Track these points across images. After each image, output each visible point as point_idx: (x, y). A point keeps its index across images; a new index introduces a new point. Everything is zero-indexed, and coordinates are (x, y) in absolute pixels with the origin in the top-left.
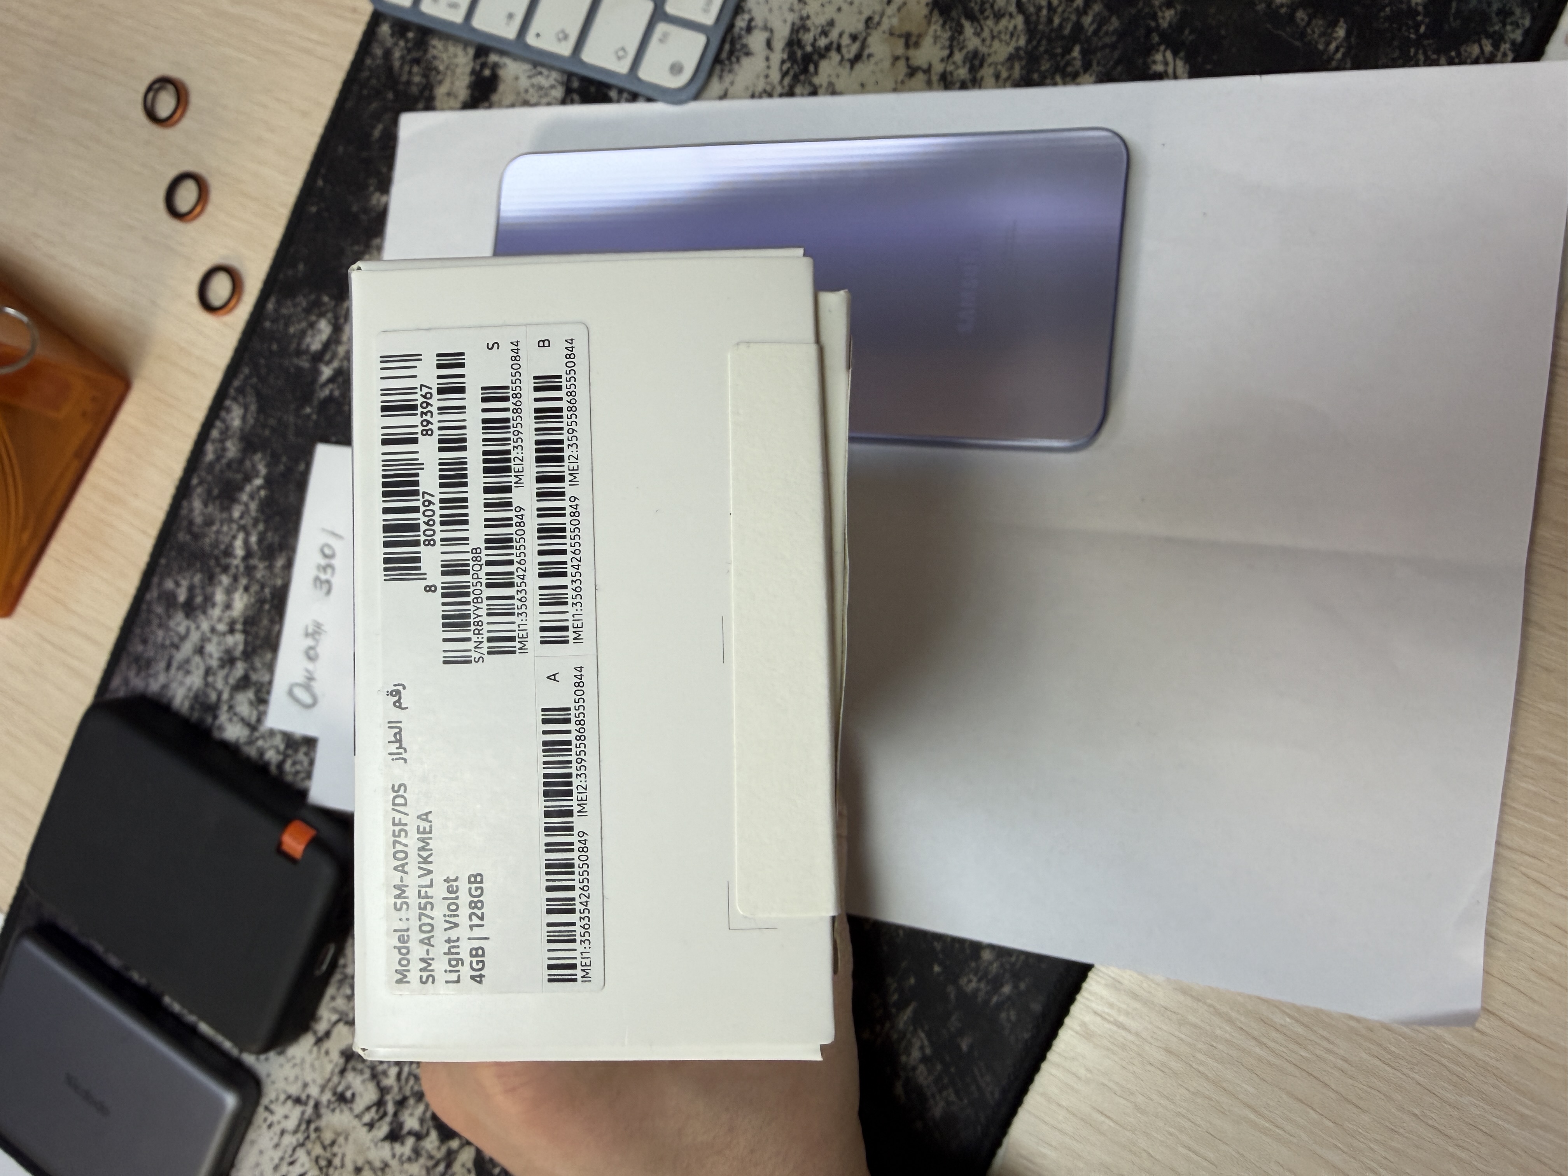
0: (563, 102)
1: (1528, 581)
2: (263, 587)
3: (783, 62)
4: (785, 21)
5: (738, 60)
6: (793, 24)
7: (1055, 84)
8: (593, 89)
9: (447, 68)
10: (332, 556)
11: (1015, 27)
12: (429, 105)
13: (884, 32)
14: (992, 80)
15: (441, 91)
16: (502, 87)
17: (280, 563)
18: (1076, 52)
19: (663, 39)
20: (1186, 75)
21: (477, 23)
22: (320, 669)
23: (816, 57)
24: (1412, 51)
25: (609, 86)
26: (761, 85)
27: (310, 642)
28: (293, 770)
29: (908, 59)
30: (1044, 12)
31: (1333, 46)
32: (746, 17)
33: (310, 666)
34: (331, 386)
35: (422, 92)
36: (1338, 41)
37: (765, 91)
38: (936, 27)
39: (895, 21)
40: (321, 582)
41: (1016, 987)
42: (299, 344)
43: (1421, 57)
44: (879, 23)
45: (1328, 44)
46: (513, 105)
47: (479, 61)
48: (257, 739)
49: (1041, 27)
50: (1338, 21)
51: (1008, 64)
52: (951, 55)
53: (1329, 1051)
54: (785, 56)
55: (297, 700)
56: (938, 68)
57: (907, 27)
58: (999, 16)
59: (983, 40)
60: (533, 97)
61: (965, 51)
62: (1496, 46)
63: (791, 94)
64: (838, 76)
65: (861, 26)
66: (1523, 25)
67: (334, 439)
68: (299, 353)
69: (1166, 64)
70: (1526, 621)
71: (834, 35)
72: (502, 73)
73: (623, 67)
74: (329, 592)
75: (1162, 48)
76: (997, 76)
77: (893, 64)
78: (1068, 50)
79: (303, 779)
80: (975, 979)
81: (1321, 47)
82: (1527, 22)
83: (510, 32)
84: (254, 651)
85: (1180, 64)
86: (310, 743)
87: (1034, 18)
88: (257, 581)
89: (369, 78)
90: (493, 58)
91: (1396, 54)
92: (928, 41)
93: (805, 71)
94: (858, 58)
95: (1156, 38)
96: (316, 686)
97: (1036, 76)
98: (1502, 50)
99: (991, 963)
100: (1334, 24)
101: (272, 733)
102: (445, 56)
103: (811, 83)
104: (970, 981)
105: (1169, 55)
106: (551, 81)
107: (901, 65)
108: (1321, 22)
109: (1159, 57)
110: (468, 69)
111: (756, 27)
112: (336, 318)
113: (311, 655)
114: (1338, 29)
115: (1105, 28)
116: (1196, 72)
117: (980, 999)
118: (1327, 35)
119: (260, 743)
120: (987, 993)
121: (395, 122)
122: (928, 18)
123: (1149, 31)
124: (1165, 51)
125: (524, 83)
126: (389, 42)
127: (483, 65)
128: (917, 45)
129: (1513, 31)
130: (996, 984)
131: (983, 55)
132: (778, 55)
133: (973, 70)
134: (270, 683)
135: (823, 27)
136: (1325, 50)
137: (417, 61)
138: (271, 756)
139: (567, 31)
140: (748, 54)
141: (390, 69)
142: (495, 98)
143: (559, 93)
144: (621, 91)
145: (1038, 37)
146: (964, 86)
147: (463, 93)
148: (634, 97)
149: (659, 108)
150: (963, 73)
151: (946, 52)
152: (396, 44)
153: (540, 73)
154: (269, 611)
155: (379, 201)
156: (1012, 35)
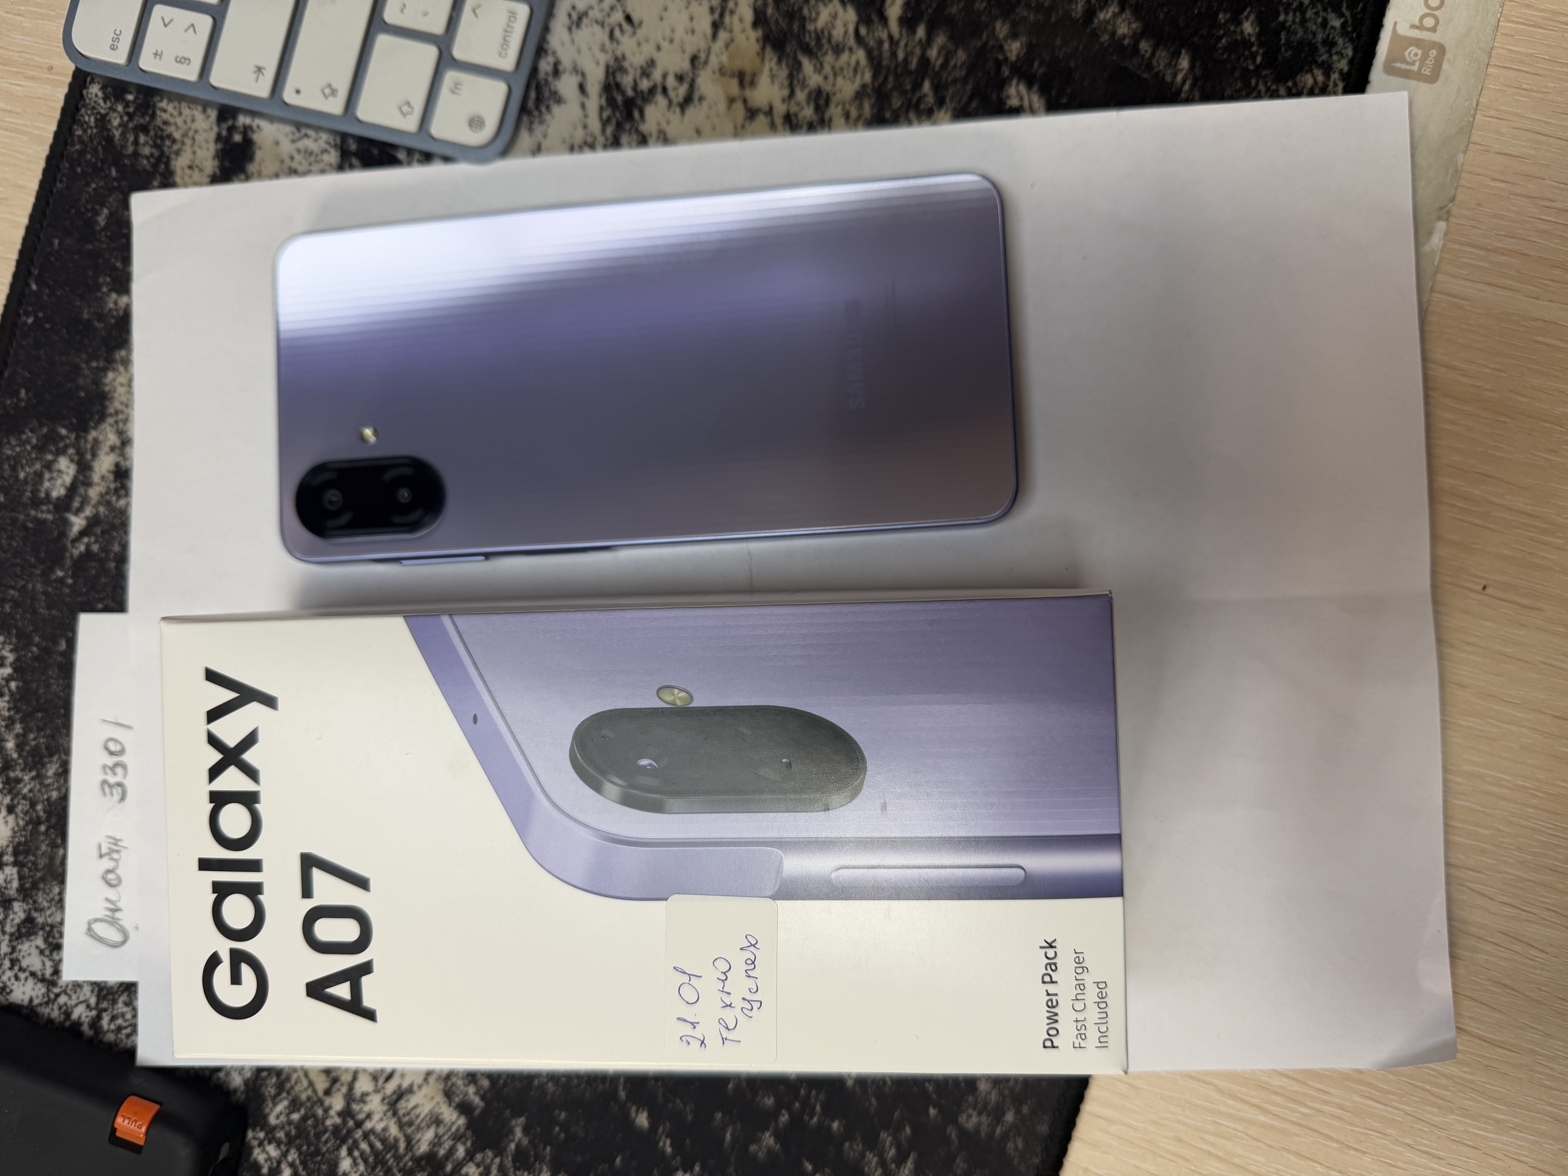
0: (341, 167)
1: (1435, 602)
2: (33, 804)
3: (601, 109)
4: (598, 63)
5: (548, 108)
6: (608, 67)
7: (910, 123)
8: (376, 152)
9: (185, 135)
10: (122, 752)
11: (858, 63)
12: (167, 182)
13: (714, 72)
14: (842, 121)
15: (179, 164)
16: (259, 155)
17: (51, 770)
18: (927, 86)
19: (455, 89)
20: (1042, 109)
21: (217, 78)
22: (126, 897)
23: (639, 102)
24: (1253, 81)
25: (394, 147)
26: (579, 135)
27: (106, 864)
28: (112, 1027)
29: (745, 101)
30: (886, 46)
31: (1179, 78)
32: (551, 59)
33: (112, 894)
34: (86, 540)
35: (155, 166)
36: (1184, 72)
37: (586, 143)
38: (771, 61)
39: (725, 59)
40: (111, 786)
41: (1018, 1112)
42: (35, 491)
43: (1262, 87)
44: (706, 62)
45: (1175, 75)
46: (277, 176)
47: (224, 126)
48: (57, 996)
49: (885, 63)
50: (1180, 53)
51: (857, 102)
52: (792, 94)
53: (1326, 1103)
54: (603, 102)
55: (101, 940)
56: (780, 109)
57: (738, 64)
58: (838, 50)
59: (826, 78)
60: (300, 162)
61: (806, 91)
62: (1327, 75)
63: (615, 143)
64: (668, 122)
65: (686, 65)
66: (1347, 55)
67: (100, 606)
68: (36, 503)
69: (1021, 99)
70: (1439, 641)
71: (657, 75)
72: (256, 137)
73: (410, 124)
74: (123, 798)
75: (1014, 82)
76: (847, 116)
77: (729, 107)
78: (917, 86)
79: (128, 1036)
80: (975, 1114)
81: (1168, 79)
82: (1350, 52)
83: (261, 89)
84: (35, 886)
85: (1035, 98)
86: (130, 988)
87: (876, 53)
88: (24, 797)
89: (82, 153)
90: (243, 120)
91: (1239, 85)
92: (764, 79)
93: (629, 116)
94: (688, 100)
95: (1006, 71)
96: (126, 919)
97: (888, 115)
98: (1332, 79)
99: (989, 1093)
100: (1176, 55)
101: (77, 986)
102: (179, 120)
103: (637, 131)
104: (970, 1116)
105: (1022, 88)
106: (322, 144)
107: (739, 107)
108: (1164, 54)
109: (1012, 91)
110: (212, 136)
111: (565, 71)
112: (80, 453)
113: (111, 880)
114: (1180, 61)
115: (952, 63)
116: (1054, 106)
117: (983, 1134)
118: (1172, 63)
119: (63, 999)
120: (989, 1125)
121: (125, 205)
122: (761, 54)
123: (998, 65)
124: (1017, 85)
125: (287, 147)
126: (103, 107)
127: (231, 129)
128: (753, 84)
129: (1339, 61)
130: (998, 1114)
131: (828, 95)
132: (594, 101)
133: (818, 109)
134: (62, 923)
135: (642, 68)
136: (1173, 82)
137: (144, 129)
138: (80, 1013)
139: (334, 86)
140: (559, 100)
141: (110, 139)
142: (252, 168)
143: (333, 157)
144: (410, 151)
145: (884, 73)
146: (811, 128)
147: (210, 165)
148: (427, 157)
149: (461, 170)
150: (808, 112)
151: (786, 92)
152: (112, 109)
153: (307, 136)
154: (46, 834)
155: (116, 303)
156: (855, 71)
